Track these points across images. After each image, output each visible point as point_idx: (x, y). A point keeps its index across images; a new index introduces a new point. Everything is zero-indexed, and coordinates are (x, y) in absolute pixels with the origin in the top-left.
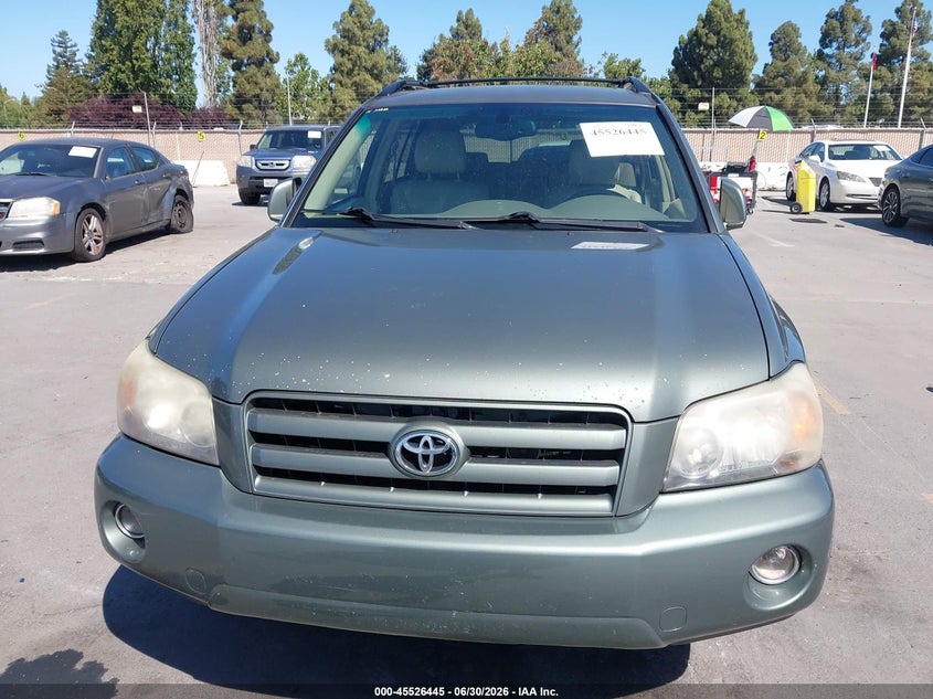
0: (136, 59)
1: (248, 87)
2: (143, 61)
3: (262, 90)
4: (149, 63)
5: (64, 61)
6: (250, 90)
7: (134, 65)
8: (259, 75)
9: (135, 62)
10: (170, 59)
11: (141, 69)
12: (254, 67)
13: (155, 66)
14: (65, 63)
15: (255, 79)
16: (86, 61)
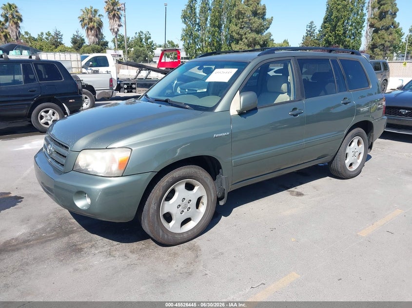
0: (337, 31)
1: (379, 40)
2: (340, 31)
3: (385, 41)
4: (342, 32)
5: (310, 33)
6: (379, 42)
7: (336, 33)
8: (386, 34)
9: (336, 32)
10: (351, 29)
11: (338, 34)
12: (384, 30)
13: (345, 33)
14: (310, 34)
15: (383, 36)
16: (318, 33)
